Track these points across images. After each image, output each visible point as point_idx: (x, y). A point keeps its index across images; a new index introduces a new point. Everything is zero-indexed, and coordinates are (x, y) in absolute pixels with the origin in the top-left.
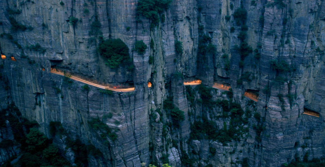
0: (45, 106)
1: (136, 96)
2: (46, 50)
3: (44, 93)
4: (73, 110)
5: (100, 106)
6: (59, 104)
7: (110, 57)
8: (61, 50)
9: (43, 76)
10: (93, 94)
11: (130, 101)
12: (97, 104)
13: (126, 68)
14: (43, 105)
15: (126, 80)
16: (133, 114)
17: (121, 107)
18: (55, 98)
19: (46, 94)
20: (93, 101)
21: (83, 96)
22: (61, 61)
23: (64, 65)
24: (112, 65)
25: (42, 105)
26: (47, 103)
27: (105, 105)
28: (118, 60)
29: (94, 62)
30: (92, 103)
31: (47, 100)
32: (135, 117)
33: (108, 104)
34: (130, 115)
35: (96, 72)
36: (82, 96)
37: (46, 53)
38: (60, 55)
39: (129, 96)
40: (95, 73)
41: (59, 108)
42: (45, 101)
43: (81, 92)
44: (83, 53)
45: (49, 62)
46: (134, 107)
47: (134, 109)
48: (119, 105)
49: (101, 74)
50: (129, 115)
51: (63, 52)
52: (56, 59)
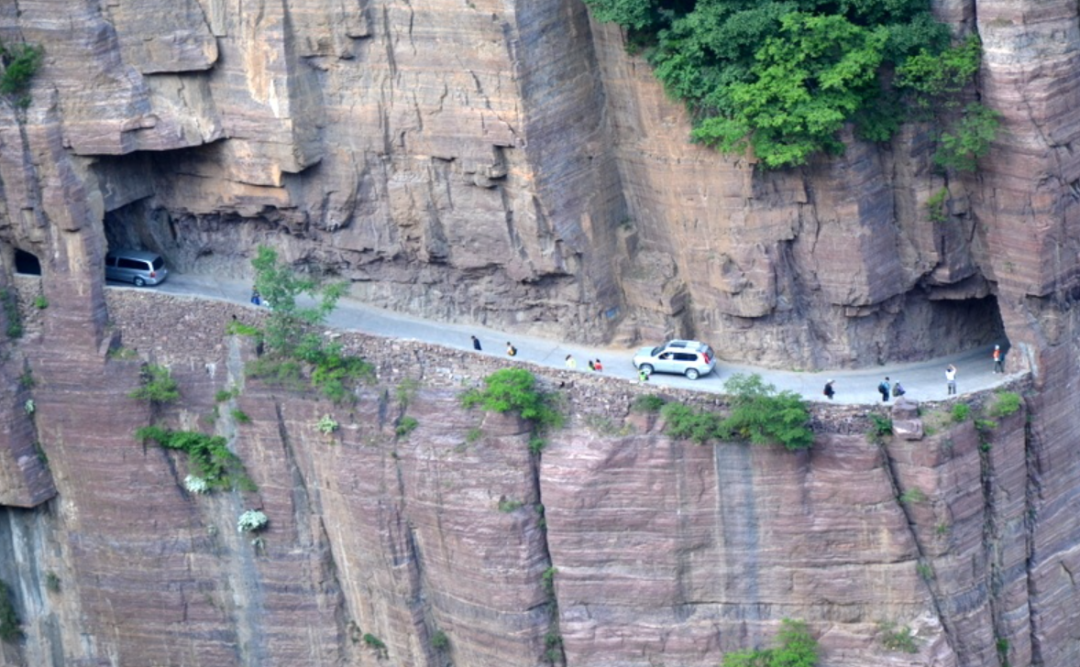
0: (66, 635)
1: (1038, 427)
2: (40, 52)
3: (47, 506)
4: (374, 643)
5: (682, 570)
6: (220, 595)
7: (746, 54)
8: (198, 41)
9: (32, 332)
10: (597, 457)
11: (987, 487)
12: (650, 560)
13: (914, 153)
14: (51, 627)
15: (914, 275)
16: (1018, 615)
17: (902, 559)
18: (183, 536)
19: (67, 507)
20: (609, 524)
21: (488, 485)
22: (207, 154)
23: (239, 190)
24: (777, 136)
25: (32, 629)
26: (86, 598)
27: (730, 562)
28: (831, 78)
29: (563, 128)
30: (590, 552)
31: (84, 574)
32: (1035, 647)
33: (767, 546)
34: (997, 633)
35: (586, 223)
36: (480, 495)
37: (41, 91)
38: (190, 87)
39: (984, 438)
40: (579, 236)
41: (230, 636)
42: (67, 579)
43: (461, 450)
44: (444, 50)
45: (82, 174)
46: (1029, 540)
47: (1029, 562)
48: (884, 537)
49: (633, 245)
50: (986, 634)
51: (220, 60)
52: (153, 141)
